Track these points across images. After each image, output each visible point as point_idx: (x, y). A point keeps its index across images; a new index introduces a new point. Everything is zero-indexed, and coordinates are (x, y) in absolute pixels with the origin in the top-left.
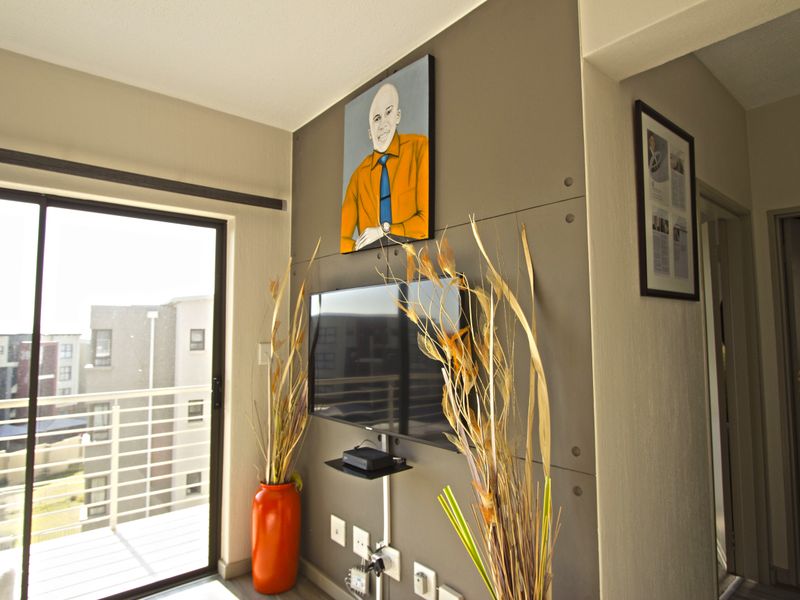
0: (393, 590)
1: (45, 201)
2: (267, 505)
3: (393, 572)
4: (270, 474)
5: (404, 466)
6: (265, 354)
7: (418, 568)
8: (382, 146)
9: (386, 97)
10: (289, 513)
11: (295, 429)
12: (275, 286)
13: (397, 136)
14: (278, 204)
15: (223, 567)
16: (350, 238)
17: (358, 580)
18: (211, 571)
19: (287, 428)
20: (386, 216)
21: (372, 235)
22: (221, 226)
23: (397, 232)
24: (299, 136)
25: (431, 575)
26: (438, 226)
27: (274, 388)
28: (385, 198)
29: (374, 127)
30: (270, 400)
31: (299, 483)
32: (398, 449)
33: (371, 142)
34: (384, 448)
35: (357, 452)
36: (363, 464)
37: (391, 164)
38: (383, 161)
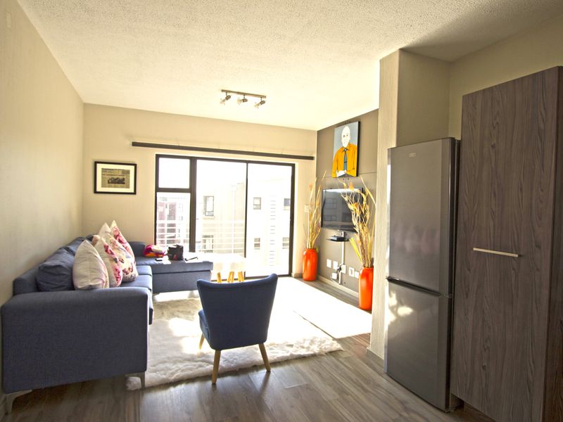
0: (344, 276)
1: (248, 162)
2: (307, 256)
3: (343, 271)
4: (309, 246)
5: (348, 240)
6: (307, 209)
7: (350, 268)
8: (345, 145)
9: (346, 130)
10: (314, 261)
11: (317, 233)
12: (311, 187)
13: (349, 144)
14: (312, 158)
15: (293, 274)
16: (335, 173)
17: (334, 276)
18: (290, 275)
19: (314, 231)
20: (345, 168)
21: (342, 173)
22: (293, 166)
23: (348, 173)
24: (319, 133)
25: (353, 269)
26: (360, 172)
27: (310, 220)
28: (346, 162)
29: (343, 139)
30: (309, 223)
31: (317, 249)
32: (347, 237)
33: (342, 144)
34: (343, 236)
35: (335, 236)
36: (336, 239)
37: (347, 152)
38: (345, 150)
